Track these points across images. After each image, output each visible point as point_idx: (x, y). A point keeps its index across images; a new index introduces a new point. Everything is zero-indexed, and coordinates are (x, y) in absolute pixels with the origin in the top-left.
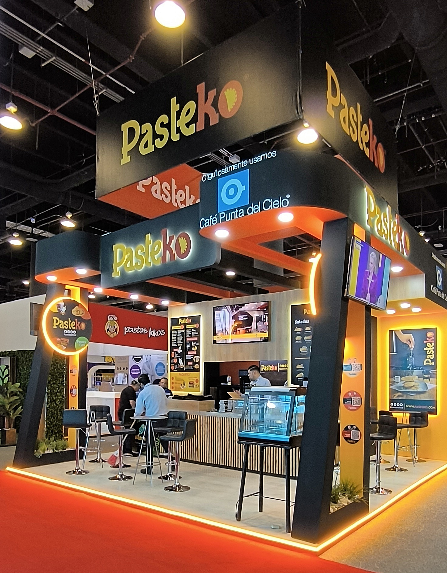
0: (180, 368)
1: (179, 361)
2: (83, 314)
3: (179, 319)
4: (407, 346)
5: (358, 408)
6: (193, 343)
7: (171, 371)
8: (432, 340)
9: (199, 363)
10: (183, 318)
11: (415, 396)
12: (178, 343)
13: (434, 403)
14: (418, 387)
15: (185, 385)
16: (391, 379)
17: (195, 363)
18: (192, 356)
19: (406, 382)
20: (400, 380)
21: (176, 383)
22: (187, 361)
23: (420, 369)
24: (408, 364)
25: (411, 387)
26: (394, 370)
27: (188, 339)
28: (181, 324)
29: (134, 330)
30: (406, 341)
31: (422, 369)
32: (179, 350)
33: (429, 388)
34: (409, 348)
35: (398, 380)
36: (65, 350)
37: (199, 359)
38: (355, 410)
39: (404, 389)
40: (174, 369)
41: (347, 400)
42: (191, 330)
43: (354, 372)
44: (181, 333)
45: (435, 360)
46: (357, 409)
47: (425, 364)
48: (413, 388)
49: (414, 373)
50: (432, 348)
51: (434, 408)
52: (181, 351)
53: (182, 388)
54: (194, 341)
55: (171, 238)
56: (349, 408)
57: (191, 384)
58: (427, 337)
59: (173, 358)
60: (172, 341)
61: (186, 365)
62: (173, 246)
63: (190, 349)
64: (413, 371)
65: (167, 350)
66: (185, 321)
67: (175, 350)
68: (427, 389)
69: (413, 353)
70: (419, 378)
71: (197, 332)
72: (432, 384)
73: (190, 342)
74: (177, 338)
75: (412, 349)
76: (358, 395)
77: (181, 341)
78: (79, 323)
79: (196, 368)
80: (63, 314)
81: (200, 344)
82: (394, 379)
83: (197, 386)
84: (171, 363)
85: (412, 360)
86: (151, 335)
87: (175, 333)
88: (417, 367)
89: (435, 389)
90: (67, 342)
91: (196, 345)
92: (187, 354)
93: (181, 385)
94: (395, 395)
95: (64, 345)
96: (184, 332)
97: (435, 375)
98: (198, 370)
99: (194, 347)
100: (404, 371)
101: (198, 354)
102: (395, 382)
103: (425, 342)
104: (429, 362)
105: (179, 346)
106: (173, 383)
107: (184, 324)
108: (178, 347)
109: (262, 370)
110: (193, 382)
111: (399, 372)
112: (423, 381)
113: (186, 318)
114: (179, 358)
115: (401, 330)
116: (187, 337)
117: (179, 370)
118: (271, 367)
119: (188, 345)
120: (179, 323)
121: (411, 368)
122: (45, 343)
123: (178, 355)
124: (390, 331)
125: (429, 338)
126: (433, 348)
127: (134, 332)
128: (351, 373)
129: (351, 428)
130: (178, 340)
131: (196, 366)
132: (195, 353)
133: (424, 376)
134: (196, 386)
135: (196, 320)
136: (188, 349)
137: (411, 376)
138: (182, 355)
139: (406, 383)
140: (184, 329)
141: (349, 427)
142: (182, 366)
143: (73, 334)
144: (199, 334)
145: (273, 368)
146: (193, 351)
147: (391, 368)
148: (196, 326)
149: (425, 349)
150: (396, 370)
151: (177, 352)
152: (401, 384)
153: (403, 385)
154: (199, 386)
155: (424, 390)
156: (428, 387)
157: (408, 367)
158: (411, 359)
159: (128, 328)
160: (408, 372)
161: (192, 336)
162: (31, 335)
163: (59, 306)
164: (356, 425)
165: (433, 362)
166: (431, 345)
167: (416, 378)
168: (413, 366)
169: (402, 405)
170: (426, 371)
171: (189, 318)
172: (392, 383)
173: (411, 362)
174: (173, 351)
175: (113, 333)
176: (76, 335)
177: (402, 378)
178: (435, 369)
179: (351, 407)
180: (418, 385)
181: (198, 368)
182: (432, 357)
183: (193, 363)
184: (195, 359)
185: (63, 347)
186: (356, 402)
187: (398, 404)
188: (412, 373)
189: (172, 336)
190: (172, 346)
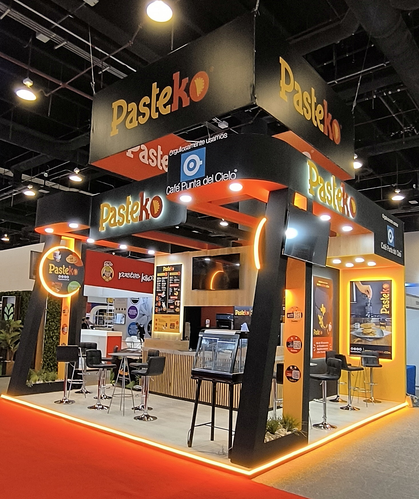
0: (163, 310)
1: (163, 305)
2: (76, 261)
3: (164, 267)
4: (366, 296)
5: (299, 350)
6: (175, 289)
7: (155, 313)
8: (387, 291)
9: (179, 307)
10: (167, 267)
11: (373, 342)
12: (162, 288)
13: (389, 348)
14: (375, 333)
15: (166, 326)
16: (351, 325)
17: (176, 307)
18: (173, 301)
19: (365, 328)
20: (359, 327)
21: (159, 324)
22: (170, 304)
23: (377, 317)
24: (366, 312)
25: (369, 333)
26: (354, 317)
27: (171, 285)
28: (165, 272)
29: (127, 275)
30: (365, 291)
31: (379, 317)
32: (163, 295)
33: (385, 335)
34: (368, 298)
35: (357, 326)
36: (59, 293)
37: (180, 303)
38: (296, 352)
39: (362, 335)
40: (158, 312)
41: (290, 344)
42: (174, 277)
43: (296, 319)
44: (165, 280)
45: (390, 309)
46: (298, 352)
47: (381, 313)
48: (371, 334)
49: (371, 321)
50: (387, 298)
51: (390, 353)
52: (165, 295)
53: (164, 329)
54: (176, 287)
55: (147, 200)
56: (292, 350)
57: (172, 326)
58: (383, 288)
59: (158, 302)
60: (157, 286)
61: (168, 308)
62: (148, 207)
63: (173, 294)
64: (371, 319)
65: (153, 293)
66: (169, 269)
67: (159, 294)
68: (383, 335)
69: (371, 302)
70: (376, 325)
71: (179, 279)
72: (388, 331)
73: (173, 288)
74: (161, 284)
75: (370, 299)
76: (299, 339)
77: (165, 287)
78: (72, 269)
79: (177, 311)
80: (58, 261)
81: (181, 290)
82: (354, 326)
84: (155, 306)
85: (370, 309)
86: (143, 280)
87: (160, 279)
88: (374, 316)
89: (390, 336)
90: (60, 285)
91: (177, 290)
92: (169, 298)
93: (164, 326)
94: (355, 340)
95: (58, 289)
96: (167, 279)
97: (390, 323)
98: (178, 313)
99: (176, 292)
100: (363, 318)
101: (179, 299)
102: (355, 328)
103: (382, 293)
104: (385, 311)
105: (163, 291)
106: (156, 324)
107: (167, 272)
108: (161, 292)
109: (236, 314)
110: (174, 324)
111: (359, 319)
112: (380, 328)
113: (170, 266)
114: (163, 302)
115: (361, 281)
116: (170, 283)
117: (162, 312)
118: (244, 312)
119: (171, 290)
120: (164, 271)
121: (369, 316)
122: (41, 287)
123: (161, 299)
124: (351, 282)
125: (385, 289)
126: (389, 298)
127: (128, 277)
128: (293, 320)
129: (293, 368)
130: (162, 286)
131: (177, 310)
132: (176, 298)
133: (381, 323)
134: (176, 327)
135: (178, 268)
136: (170, 293)
137: (369, 323)
138: (165, 299)
139: (365, 330)
140: (167, 276)
141: (291, 368)
142: (165, 308)
143: (66, 278)
144: (180, 281)
145: (246, 313)
146: (175, 296)
147: (351, 315)
148: (178, 274)
149: (381, 299)
150: (356, 317)
151: (161, 296)
152: (360, 330)
153: (362, 331)
154: (179, 327)
155: (381, 336)
156: (384, 333)
157: (366, 315)
158: (369, 307)
159: (122, 274)
160: (366, 319)
161: (175, 282)
162: (30, 278)
163: (55, 254)
164: (297, 365)
165: (389, 311)
166: (387, 295)
167: (373, 325)
168: (371, 315)
169: (361, 349)
170: (382, 319)
171: (172, 266)
172: (352, 329)
173: (369, 310)
174: (158, 295)
175: (109, 277)
176: (69, 280)
177: (361, 325)
178: (390, 318)
179: (293, 350)
180: (376, 332)
181: (179, 311)
182: (387, 306)
183: (174, 307)
184: (177, 303)
185: (57, 290)
186: (297, 345)
187: (358, 349)
188: (370, 321)
189: (158, 282)
190: (157, 290)
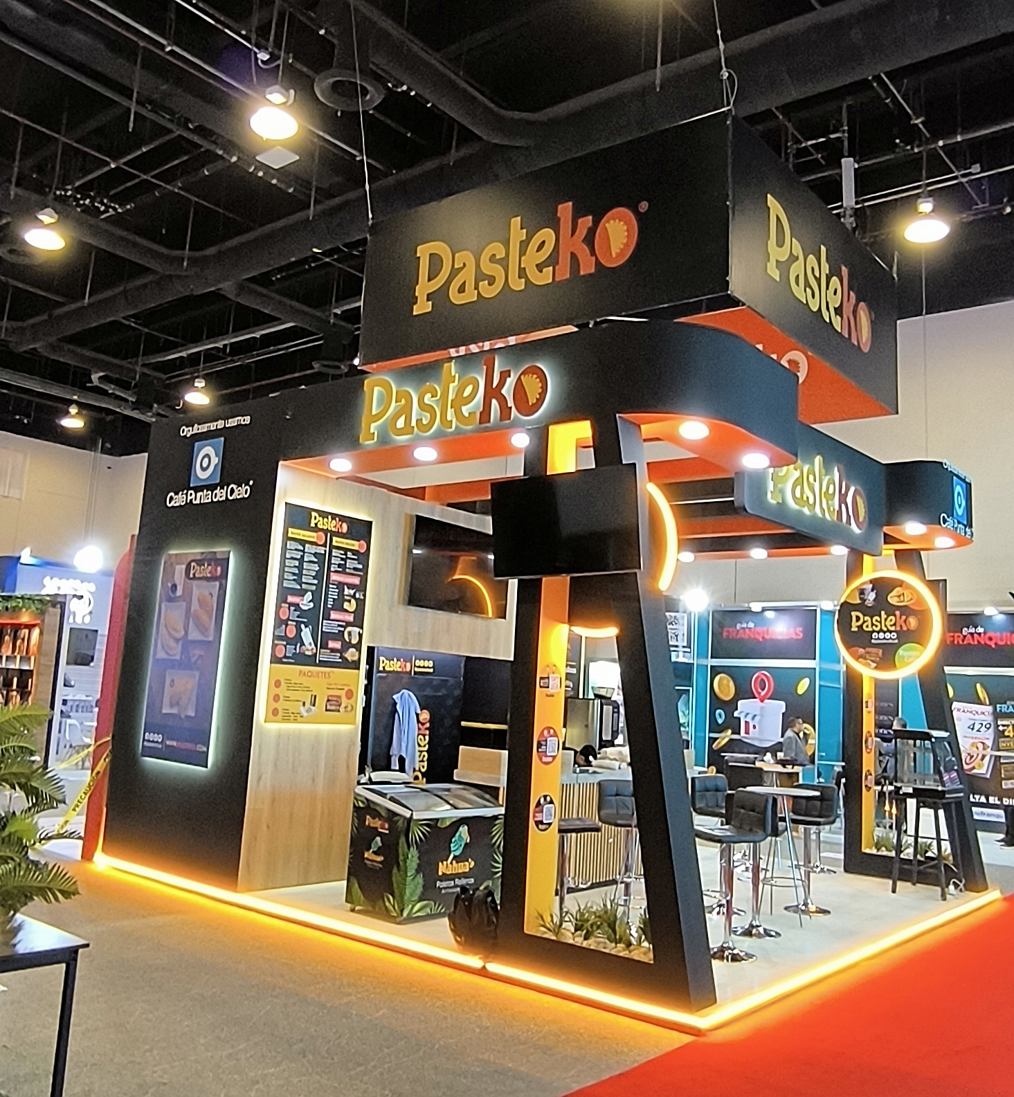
0: (301, 654)
32: (306, 603)
37: (360, 635)
40: (285, 657)
42: (346, 554)
44: (315, 554)
52: (312, 605)
53: (305, 714)
54: (350, 586)
57: (333, 704)
59: (285, 622)
60: (286, 570)
63: (338, 606)
66: (331, 525)
71: (359, 563)
74: (301, 564)
83: (349, 708)
87: (297, 550)
96: (324, 555)
98: (355, 665)
101: (358, 621)
110: (339, 697)
113: (334, 516)
114: (303, 626)
116: (332, 569)
117: (299, 659)
119: (333, 593)
120: (313, 525)
123: (298, 617)
130: (304, 572)
131: (351, 654)
132: (351, 618)
134: (346, 707)
135: (358, 530)
136: (330, 602)
138: (311, 618)
144: (365, 569)
145: (403, 666)
146: (346, 611)
148: (360, 546)
151: (296, 606)
161: (347, 570)
171: (343, 519)
174: (285, 602)
181: (356, 658)
183: (341, 646)
184: (350, 633)
189: (288, 556)
190: (286, 584)
